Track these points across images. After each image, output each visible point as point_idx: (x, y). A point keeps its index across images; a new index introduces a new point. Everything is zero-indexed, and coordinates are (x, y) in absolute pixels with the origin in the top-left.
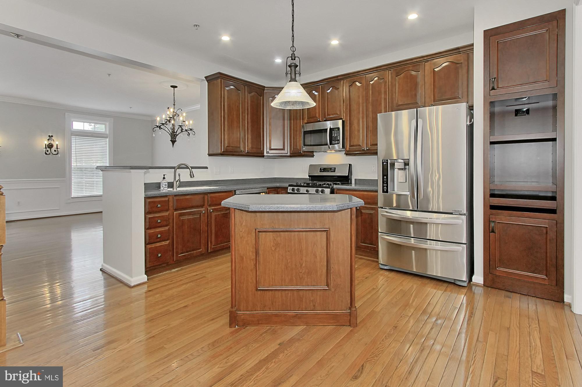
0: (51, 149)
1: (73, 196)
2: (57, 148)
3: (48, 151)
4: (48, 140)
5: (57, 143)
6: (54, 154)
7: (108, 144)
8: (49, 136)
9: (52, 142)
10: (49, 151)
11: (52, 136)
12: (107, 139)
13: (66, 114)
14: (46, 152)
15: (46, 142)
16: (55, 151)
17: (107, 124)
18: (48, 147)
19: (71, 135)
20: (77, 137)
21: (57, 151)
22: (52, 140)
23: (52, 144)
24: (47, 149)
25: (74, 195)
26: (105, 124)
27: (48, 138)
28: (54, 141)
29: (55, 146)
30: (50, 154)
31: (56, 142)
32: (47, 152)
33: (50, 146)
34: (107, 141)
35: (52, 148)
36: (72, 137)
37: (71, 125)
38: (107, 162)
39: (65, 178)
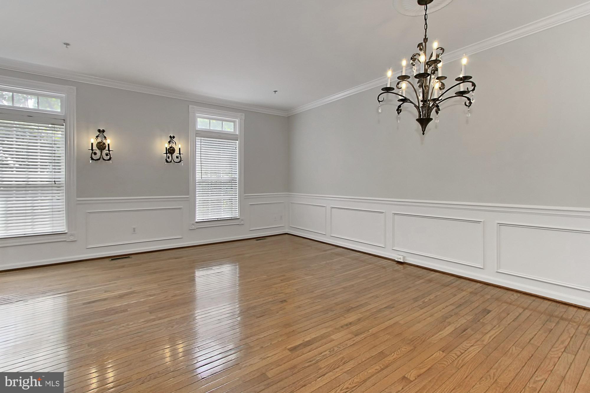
0: (173, 155)
1: (197, 220)
2: (180, 154)
3: (169, 158)
4: (169, 142)
5: (180, 146)
6: (176, 162)
7: (237, 148)
8: (170, 137)
9: (174, 146)
10: (170, 158)
11: (174, 137)
12: (237, 142)
13: (190, 106)
14: (166, 159)
15: (167, 146)
16: (177, 157)
17: (237, 120)
18: (169, 153)
19: (196, 136)
20: (202, 138)
21: (179, 157)
22: (173, 143)
23: (173, 148)
24: (168, 154)
25: (199, 217)
26: (234, 122)
27: (169, 139)
28: (176, 144)
29: (177, 151)
30: (171, 162)
31: (178, 145)
32: (167, 159)
33: (171, 151)
34: (237, 144)
35: (173, 153)
36: (197, 138)
37: (195, 123)
38: (237, 172)
39: (188, 195)
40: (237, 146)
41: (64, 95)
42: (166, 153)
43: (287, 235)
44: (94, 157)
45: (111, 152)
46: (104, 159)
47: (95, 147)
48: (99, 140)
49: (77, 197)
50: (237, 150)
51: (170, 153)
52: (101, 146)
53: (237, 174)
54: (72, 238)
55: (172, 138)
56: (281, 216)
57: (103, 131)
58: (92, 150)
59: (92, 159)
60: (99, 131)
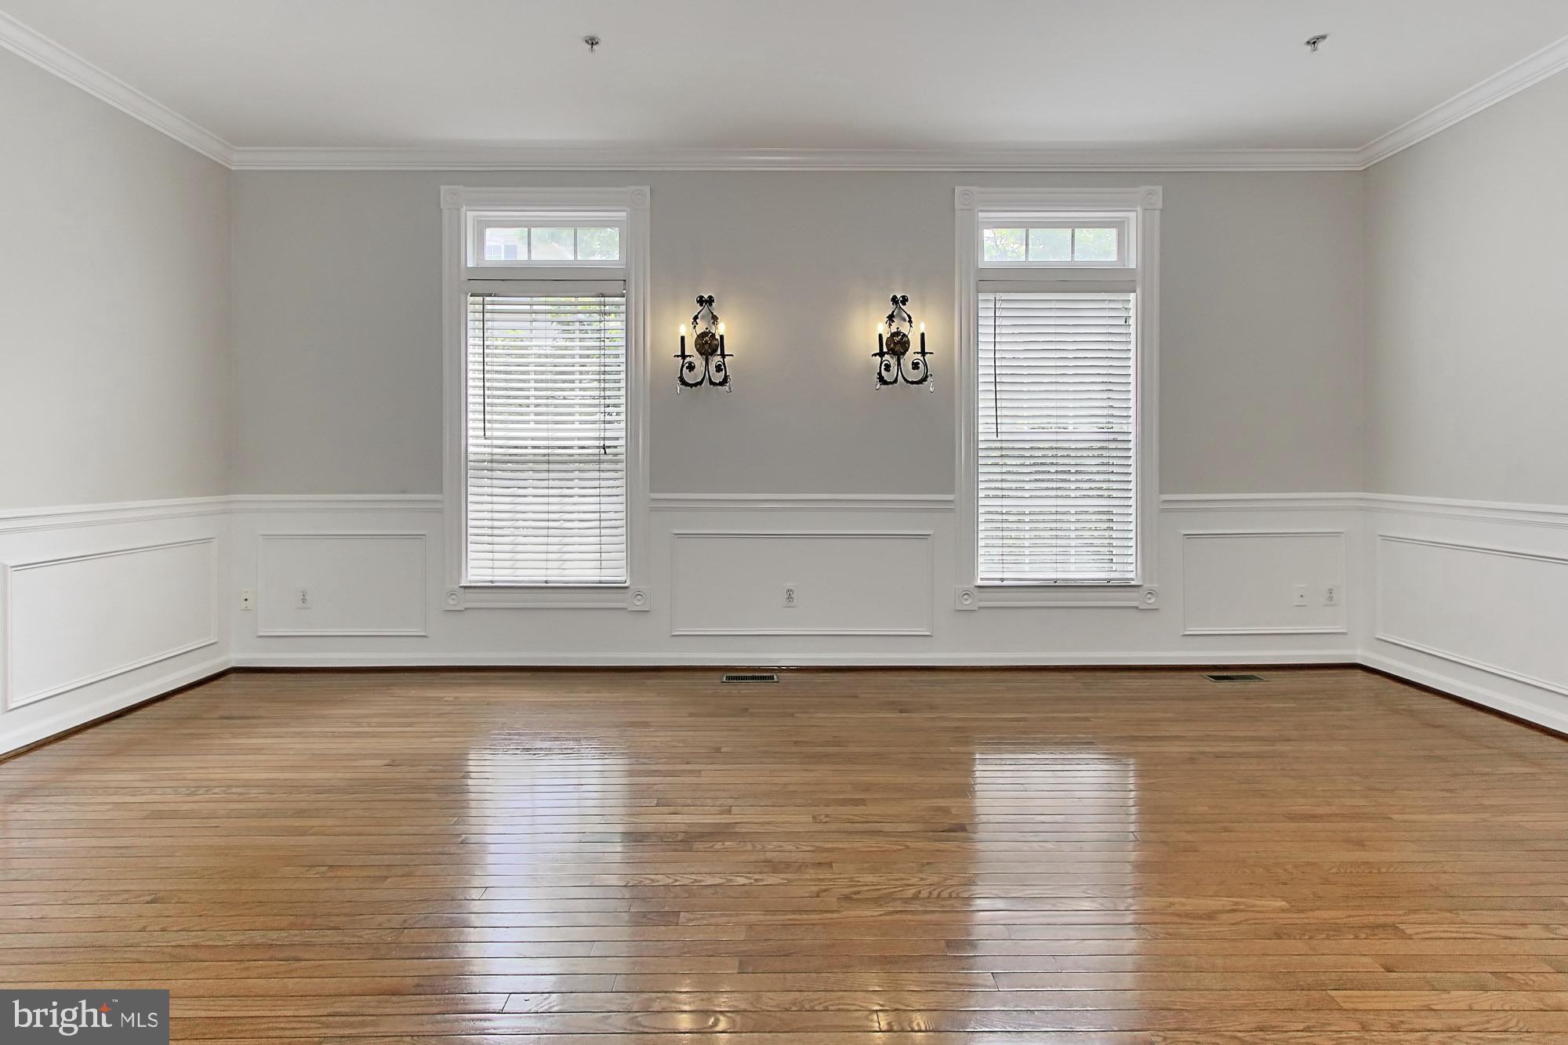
0: (902, 361)
1: (982, 579)
2: (923, 354)
3: (888, 367)
4: (891, 318)
5: (922, 328)
6: (912, 383)
7: (1132, 321)
8: (894, 300)
9: (905, 328)
10: (894, 369)
11: (905, 300)
12: (1132, 296)
13: (958, 190)
14: (880, 374)
15: (882, 328)
16: (915, 366)
17: (1133, 217)
19: (978, 291)
20: (999, 296)
21: (922, 366)
22: (905, 320)
23: (904, 335)
24: (887, 357)
25: (987, 571)
26: (1120, 225)
27: (890, 308)
28: (910, 322)
29: (915, 345)
30: (896, 381)
31: (921, 325)
32: (884, 373)
33: (897, 345)
34: (1132, 305)
35: (904, 354)
36: (981, 296)
37: (974, 245)
38: (1132, 413)
39: (952, 493)
40: (1132, 313)
41: (625, 214)
42: (881, 354)
43: (1359, 672)
44: (689, 377)
45: (727, 359)
46: (712, 383)
47: (690, 349)
48: (701, 327)
49: (652, 491)
50: (1132, 330)
51: (892, 352)
52: (709, 345)
53: (1132, 420)
54: (638, 604)
55: (899, 302)
56: (1331, 591)
57: (710, 300)
58: (683, 356)
59: (683, 382)
60: (701, 301)
